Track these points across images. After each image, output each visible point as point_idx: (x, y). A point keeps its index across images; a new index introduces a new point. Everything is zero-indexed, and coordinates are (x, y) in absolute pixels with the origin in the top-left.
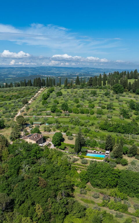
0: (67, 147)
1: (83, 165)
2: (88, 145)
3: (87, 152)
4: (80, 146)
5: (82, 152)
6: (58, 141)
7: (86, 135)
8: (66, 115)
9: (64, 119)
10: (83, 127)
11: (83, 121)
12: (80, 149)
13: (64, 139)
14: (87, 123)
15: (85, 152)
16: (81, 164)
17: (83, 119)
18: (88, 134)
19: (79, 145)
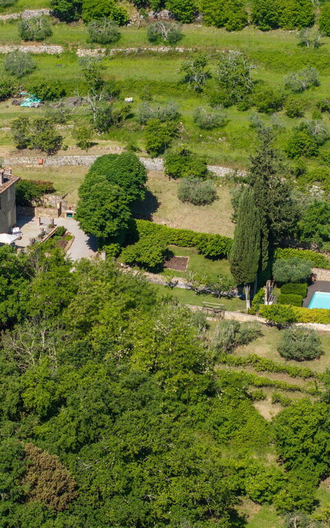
0: (179, 253)
1: (292, 364)
2: (315, 240)
3: (309, 280)
4: (266, 245)
5: (279, 284)
6: (115, 215)
7: (300, 173)
8: (153, 40)
9: (145, 62)
10: (280, 117)
11: (275, 81)
12: (265, 265)
13: (155, 199)
14: (301, 90)
15: (302, 281)
16: (280, 362)
17: (273, 61)
18: (312, 167)
19: (262, 236)
